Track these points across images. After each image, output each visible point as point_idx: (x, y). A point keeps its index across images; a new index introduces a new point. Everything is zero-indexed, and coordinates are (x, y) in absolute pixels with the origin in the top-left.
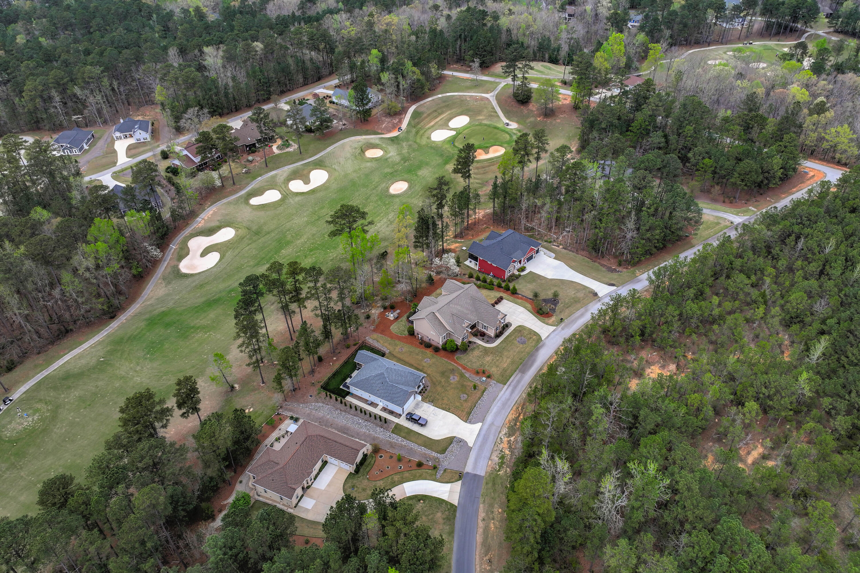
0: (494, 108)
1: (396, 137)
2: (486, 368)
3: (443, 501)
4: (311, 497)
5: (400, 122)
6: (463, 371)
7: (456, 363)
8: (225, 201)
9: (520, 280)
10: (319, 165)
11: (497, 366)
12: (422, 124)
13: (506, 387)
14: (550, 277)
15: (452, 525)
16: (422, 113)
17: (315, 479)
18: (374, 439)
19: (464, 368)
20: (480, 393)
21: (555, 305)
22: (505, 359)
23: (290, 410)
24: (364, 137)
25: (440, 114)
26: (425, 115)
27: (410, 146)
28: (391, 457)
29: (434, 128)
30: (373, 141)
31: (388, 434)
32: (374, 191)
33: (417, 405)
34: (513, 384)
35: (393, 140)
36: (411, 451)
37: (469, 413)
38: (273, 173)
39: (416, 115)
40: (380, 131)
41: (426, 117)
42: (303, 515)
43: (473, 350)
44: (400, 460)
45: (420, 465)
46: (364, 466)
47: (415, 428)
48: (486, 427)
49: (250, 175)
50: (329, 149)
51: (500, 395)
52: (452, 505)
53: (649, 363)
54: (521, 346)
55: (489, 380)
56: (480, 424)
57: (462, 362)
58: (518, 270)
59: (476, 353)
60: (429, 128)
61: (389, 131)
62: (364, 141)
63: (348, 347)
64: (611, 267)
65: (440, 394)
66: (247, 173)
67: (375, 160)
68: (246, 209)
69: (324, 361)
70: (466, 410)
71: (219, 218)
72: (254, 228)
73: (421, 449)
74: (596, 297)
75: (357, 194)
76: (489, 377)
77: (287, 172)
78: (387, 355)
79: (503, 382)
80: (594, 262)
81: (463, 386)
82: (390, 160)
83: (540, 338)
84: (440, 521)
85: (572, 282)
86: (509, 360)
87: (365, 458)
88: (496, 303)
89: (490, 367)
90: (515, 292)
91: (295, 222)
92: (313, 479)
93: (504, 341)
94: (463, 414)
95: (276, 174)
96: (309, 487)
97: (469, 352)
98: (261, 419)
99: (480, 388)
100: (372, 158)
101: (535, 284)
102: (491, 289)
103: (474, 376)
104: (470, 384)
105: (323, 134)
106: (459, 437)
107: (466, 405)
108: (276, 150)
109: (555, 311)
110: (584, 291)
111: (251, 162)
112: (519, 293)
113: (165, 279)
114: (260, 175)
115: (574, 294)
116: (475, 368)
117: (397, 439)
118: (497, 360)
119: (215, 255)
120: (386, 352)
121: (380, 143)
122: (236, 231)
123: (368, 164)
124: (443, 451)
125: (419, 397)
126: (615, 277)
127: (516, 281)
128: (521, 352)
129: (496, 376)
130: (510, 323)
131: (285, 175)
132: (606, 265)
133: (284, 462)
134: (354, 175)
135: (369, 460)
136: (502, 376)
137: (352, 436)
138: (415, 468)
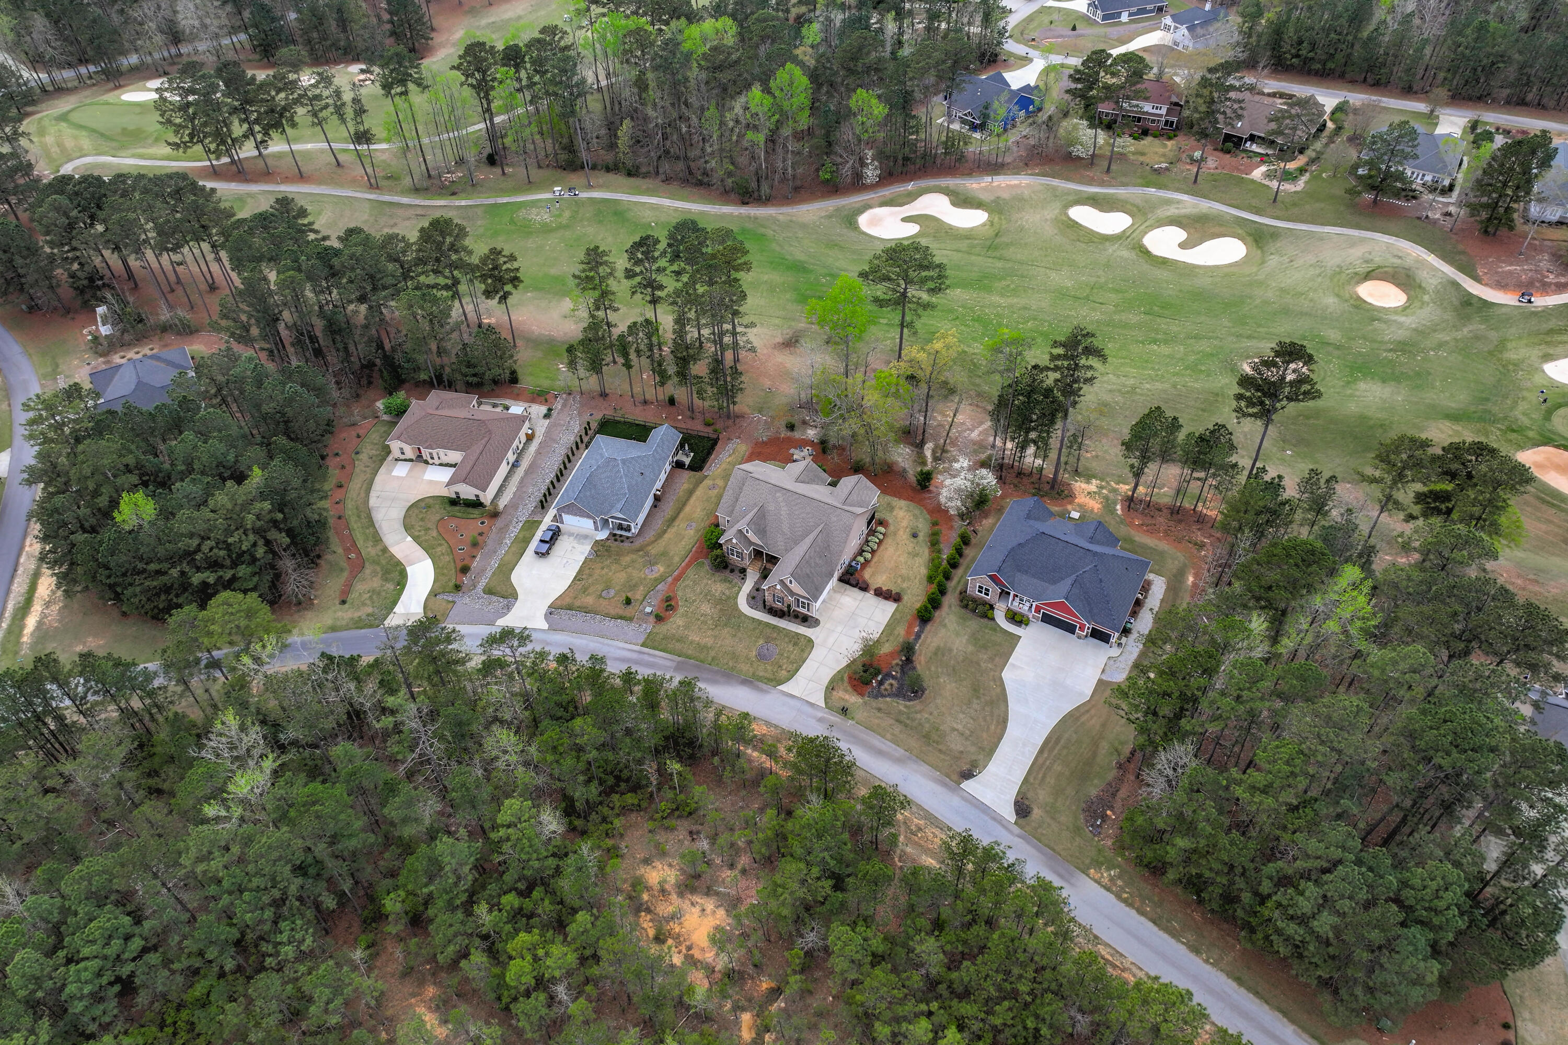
1: (1486, 305)
2: (681, 610)
3: (393, 609)
4: (410, 471)
6: (670, 580)
7: (688, 566)
9: (974, 624)
10: (1258, 238)
11: (687, 627)
13: (638, 648)
14: (1007, 675)
17: (438, 464)
18: (516, 506)
19: (677, 579)
20: (621, 612)
21: (899, 694)
22: (709, 633)
23: (564, 405)
24: (1433, 259)
27: (1477, 338)
28: (482, 534)
31: (523, 519)
33: (581, 537)
34: (646, 657)
35: (1469, 303)
36: (492, 553)
37: (570, 608)
40: (1480, 270)
42: (383, 470)
43: (725, 580)
44: (475, 545)
45: (465, 570)
46: (462, 509)
47: (534, 544)
48: (540, 636)
49: (1156, 177)
51: (617, 643)
52: (384, 620)
54: (753, 654)
55: (652, 619)
56: (546, 626)
57: (690, 572)
58: (1007, 612)
59: (718, 587)
61: (1501, 285)
62: (1409, 262)
63: (708, 425)
64: (1111, 808)
65: (617, 561)
66: (1158, 172)
67: (1360, 304)
68: (1051, 212)
69: (672, 409)
70: (578, 603)
71: (1005, 195)
72: (1004, 239)
73: (495, 564)
74: (955, 777)
75: (1203, 318)
76: (659, 619)
77: (1195, 211)
78: (698, 474)
79: (650, 642)
80: (1120, 766)
81: (634, 587)
82: (1383, 326)
83: (781, 682)
84: (356, 615)
85: (1003, 722)
86: (709, 641)
87: (476, 504)
88: (879, 593)
89: (686, 615)
90: (925, 617)
91: (1053, 275)
92: (437, 461)
93: (760, 622)
94: (568, 600)
95: (1179, 202)
96: (426, 462)
97: (718, 576)
98: (546, 383)
99: (629, 611)
100: (1359, 298)
101: (971, 648)
102: (930, 579)
103: (660, 596)
104: (637, 595)
105: (1375, 201)
106: (518, 604)
107: (589, 600)
108: (1258, 173)
109: (876, 697)
110: (973, 749)
111: (1193, 161)
112: (928, 627)
113: (838, 210)
114: (1160, 187)
115: (954, 729)
116: (680, 593)
117: (515, 530)
118: (704, 622)
119: (912, 229)
120: (705, 472)
121: (1430, 288)
122: (984, 225)
123: (1330, 301)
124: (489, 591)
125: (603, 535)
126: (1063, 819)
127: (970, 615)
128: (734, 656)
129: (663, 628)
130: (816, 622)
131: (1183, 211)
132: (1114, 795)
133: (439, 412)
134: (1270, 294)
135: (476, 512)
136: (665, 638)
137: (521, 482)
138: (460, 565)
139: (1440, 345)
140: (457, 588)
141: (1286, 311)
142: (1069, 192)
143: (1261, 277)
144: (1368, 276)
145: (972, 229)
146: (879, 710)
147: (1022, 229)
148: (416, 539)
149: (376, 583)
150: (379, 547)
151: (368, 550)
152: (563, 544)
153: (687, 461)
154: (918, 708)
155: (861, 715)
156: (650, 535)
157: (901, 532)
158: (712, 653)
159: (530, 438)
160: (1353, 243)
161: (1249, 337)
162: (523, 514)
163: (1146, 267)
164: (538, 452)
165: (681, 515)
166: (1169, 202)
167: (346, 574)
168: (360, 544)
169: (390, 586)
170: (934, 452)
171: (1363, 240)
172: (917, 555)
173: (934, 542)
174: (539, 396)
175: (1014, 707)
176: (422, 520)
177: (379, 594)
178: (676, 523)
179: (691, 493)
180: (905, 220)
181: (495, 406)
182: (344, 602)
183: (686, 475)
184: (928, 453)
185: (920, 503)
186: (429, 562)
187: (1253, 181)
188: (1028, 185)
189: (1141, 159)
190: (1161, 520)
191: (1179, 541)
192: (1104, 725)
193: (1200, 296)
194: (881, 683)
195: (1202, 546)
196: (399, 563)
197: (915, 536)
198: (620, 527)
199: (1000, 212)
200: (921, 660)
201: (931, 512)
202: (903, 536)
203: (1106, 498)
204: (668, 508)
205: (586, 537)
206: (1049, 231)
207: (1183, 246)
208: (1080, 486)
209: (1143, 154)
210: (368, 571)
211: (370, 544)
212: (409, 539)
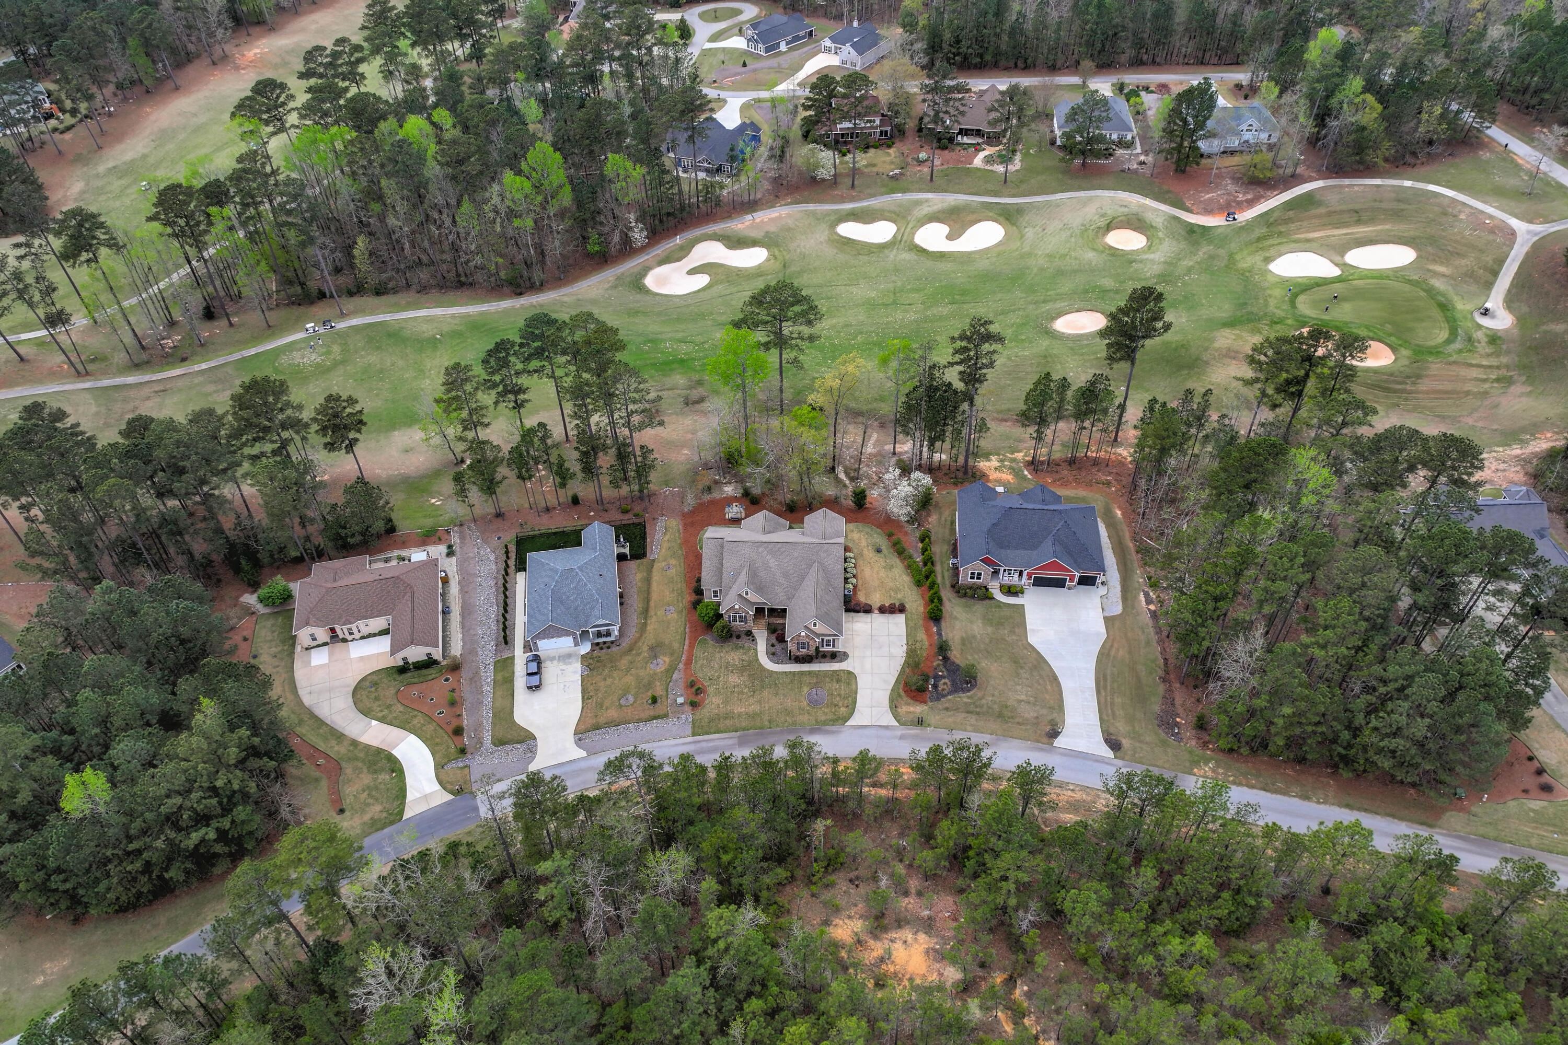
0: (1501, 262)
1: (1205, 229)
2: (711, 690)
3: (405, 797)
4: (331, 655)
5: (1251, 203)
6: (681, 666)
7: (692, 646)
8: (811, 207)
9: (980, 607)
10: (1007, 216)
11: (726, 702)
12: (1293, 226)
13: (691, 739)
14: (1032, 640)
16: (1319, 204)
17: (362, 638)
18: (474, 651)
19: (688, 663)
20: (652, 713)
21: (956, 689)
22: (751, 700)
23: (462, 538)
24: (1148, 202)
25: (1359, 222)
26: (1322, 210)
27: (1212, 257)
28: (453, 691)
29: (1307, 246)
30: (1149, 217)
31: (491, 660)
32: (1031, 307)
33: (565, 658)
34: (704, 745)
35: (1192, 231)
36: (477, 705)
37: (597, 727)
38: (930, 196)
39: (1308, 200)
40: (1188, 204)
41: (1319, 217)
42: (297, 665)
43: (737, 648)
44: (453, 703)
45: (458, 731)
46: (416, 673)
47: (520, 681)
48: (583, 765)
49: (895, 183)
50: (1058, 196)
51: (665, 743)
52: (401, 813)
53: (928, 925)
54: (805, 703)
55: (687, 708)
56: (583, 754)
57: (697, 652)
58: (1001, 587)
59: (733, 656)
60: (1296, 241)
61: (1208, 211)
62: (1134, 209)
63: (625, 512)
64: (1178, 715)
65: (615, 668)
66: (894, 178)
67: (1114, 253)
68: (822, 234)
69: (578, 508)
70: (602, 720)
71: (773, 229)
72: (793, 269)
73: (487, 715)
74: (1045, 740)
75: (999, 296)
76: (694, 705)
77: (945, 205)
78: (644, 561)
79: (698, 730)
80: (1164, 680)
81: (649, 685)
82: (1141, 266)
83: (847, 719)
84: (367, 817)
85: (1054, 679)
86: (756, 708)
87: (430, 663)
88: (882, 610)
89: (718, 692)
90: (935, 617)
91: (854, 290)
92: (357, 635)
93: (794, 673)
94: (590, 722)
95: (927, 200)
96: (345, 640)
97: (727, 647)
98: (428, 522)
99: (659, 709)
100: (1111, 248)
101: (990, 629)
102: (918, 584)
103: (681, 684)
104: (659, 690)
105: (1084, 164)
106: (540, 743)
107: (613, 713)
108: (978, 161)
109: (938, 699)
110: (1045, 711)
111: (921, 162)
112: (943, 624)
113: (618, 278)
114: (904, 191)
115: (1020, 701)
116: (700, 675)
117: (488, 676)
118: (742, 693)
119: (702, 280)
120: (651, 556)
121: (1160, 226)
122: (768, 260)
123: (1090, 255)
124: (499, 742)
125: (585, 648)
126: (1148, 739)
127: (971, 602)
128: (788, 712)
129: (704, 713)
130: (845, 656)
131: (935, 208)
132: (1173, 704)
133: (339, 583)
134: (1041, 262)
135: (432, 671)
136: (711, 720)
137: (463, 626)
138: (450, 729)
139: (1189, 270)
140: (463, 751)
141: (1060, 273)
142: (828, 214)
143: (1027, 249)
144: (1109, 228)
145: (759, 266)
146: (947, 709)
147: (803, 256)
148: (382, 720)
149: (366, 779)
150: (346, 743)
151: (336, 750)
152: (551, 671)
153: (627, 551)
154: (980, 694)
155: (933, 719)
156: (632, 632)
157: (865, 552)
158: (766, 718)
159: (445, 581)
160: (1085, 203)
161: (1044, 302)
162: (487, 655)
163: (929, 264)
164: (463, 591)
165: (652, 604)
166: (918, 203)
167: (324, 783)
168: (322, 746)
169: (384, 777)
170: (847, 474)
171: (1090, 199)
172: (891, 567)
173: (900, 551)
174: (428, 538)
175: (1056, 665)
176: (377, 699)
177: (377, 788)
178: (652, 612)
179: (648, 580)
180: (692, 272)
181: (387, 560)
182: (342, 811)
183: (633, 565)
184: (842, 476)
185: (866, 521)
186: (412, 738)
187: (978, 169)
188: (789, 215)
189: (875, 170)
190: (1065, 472)
191: (1089, 485)
192: (1130, 652)
193: (988, 277)
194: (935, 686)
195: (1108, 484)
196: (379, 751)
197: (879, 551)
198: (599, 634)
199: (777, 245)
200: (956, 655)
201: (879, 526)
202: (869, 554)
203: (1011, 468)
204: (635, 602)
205: (569, 656)
206: (830, 252)
207: (950, 237)
208: (983, 465)
209: (874, 165)
210: (348, 770)
211: (333, 743)
212: (374, 723)
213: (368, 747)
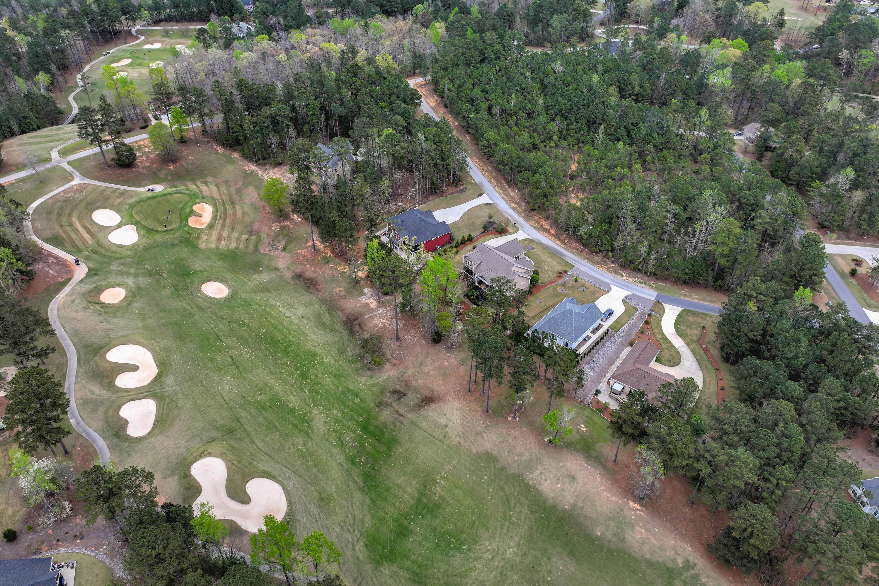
2: (556, 271)
3: (679, 314)
6: (556, 283)
7: (547, 285)
10: (95, 350)
14: (458, 219)
15: (699, 313)
18: (621, 343)
19: (553, 282)
27: (123, 264)
28: (639, 337)
31: (617, 334)
36: (634, 325)
44: (642, 333)
45: (647, 323)
48: (614, 283)
51: (584, 271)
52: (683, 310)
54: (536, 250)
55: (568, 273)
56: (611, 286)
61: (71, 272)
72: (213, 435)
73: (633, 320)
76: (565, 272)
77: (87, 386)
79: (572, 266)
81: (572, 286)
83: (530, 238)
84: (695, 319)
85: (469, 211)
89: (555, 269)
90: (471, 240)
94: (601, 291)
103: (562, 280)
104: (571, 282)
106: (623, 297)
107: (592, 288)
110: (483, 208)
115: (485, 212)
116: (554, 276)
117: (622, 331)
118: (549, 264)
126: (471, 192)
128: (542, 252)
129: (565, 269)
132: (453, 192)
136: (565, 266)
137: (617, 357)
138: (648, 326)
140: (650, 315)
142: (118, 452)
145: (220, 457)
147: (191, 438)
148: (673, 346)
149: (690, 331)
162: (617, 338)
163: (175, 367)
164: (606, 371)
167: (706, 341)
169: (683, 328)
175: (463, 212)
176: (671, 356)
177: (687, 326)
182: (704, 327)
186: (665, 332)
194: (499, 228)
196: (680, 336)
199: (182, 462)
206: (179, 426)
207: (134, 370)
210: (695, 338)
211: (696, 350)
212: (677, 347)
213: (684, 340)
